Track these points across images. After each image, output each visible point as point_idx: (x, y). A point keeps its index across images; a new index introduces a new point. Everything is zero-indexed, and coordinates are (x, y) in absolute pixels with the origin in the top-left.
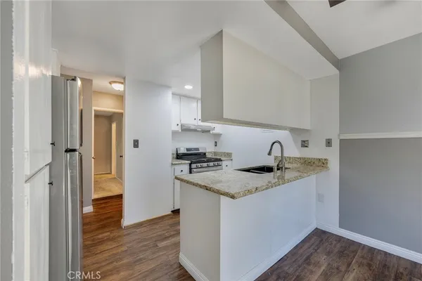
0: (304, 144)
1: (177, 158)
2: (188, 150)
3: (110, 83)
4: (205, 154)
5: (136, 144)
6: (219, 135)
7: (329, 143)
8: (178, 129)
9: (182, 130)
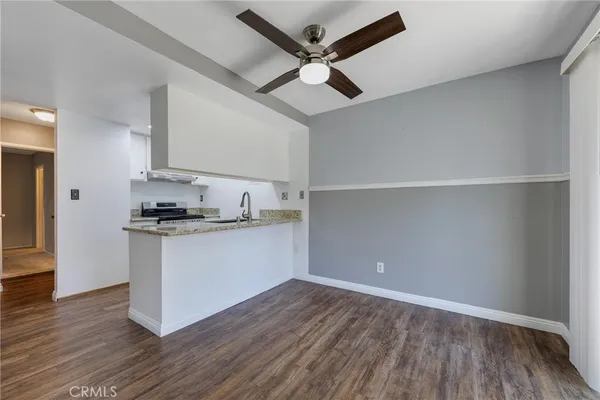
0: (284, 196)
1: (143, 215)
2: (158, 205)
3: (32, 110)
4: (185, 210)
5: (75, 195)
6: (203, 188)
7: (302, 195)
8: (144, 178)
9: (149, 180)
